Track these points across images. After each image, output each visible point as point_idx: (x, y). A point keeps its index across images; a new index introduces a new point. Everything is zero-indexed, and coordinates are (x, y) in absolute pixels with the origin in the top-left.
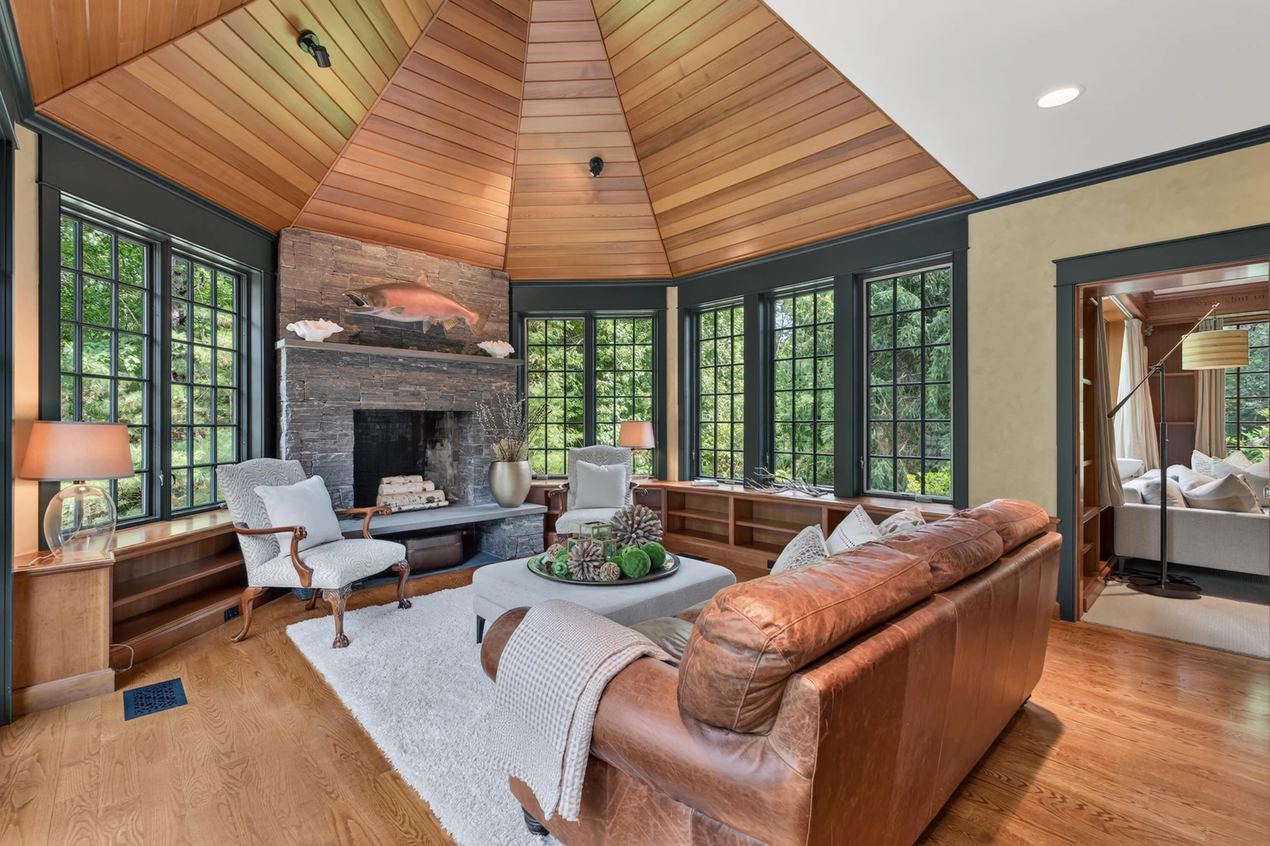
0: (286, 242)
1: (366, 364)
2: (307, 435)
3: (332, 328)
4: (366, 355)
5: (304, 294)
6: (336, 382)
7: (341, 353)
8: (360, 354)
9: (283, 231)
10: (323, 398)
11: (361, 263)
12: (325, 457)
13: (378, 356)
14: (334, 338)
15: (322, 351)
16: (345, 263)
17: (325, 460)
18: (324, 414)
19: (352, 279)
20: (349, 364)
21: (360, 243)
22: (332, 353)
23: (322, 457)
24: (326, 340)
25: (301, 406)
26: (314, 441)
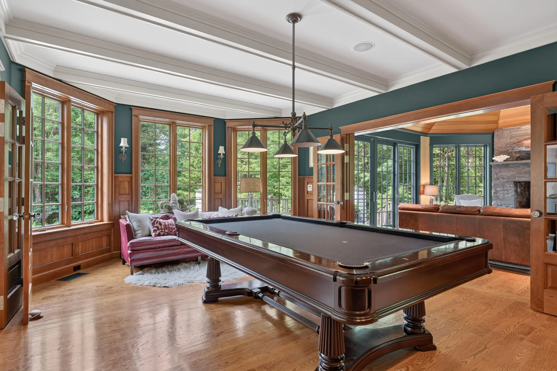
0: (496, 134)
1: (519, 166)
2: (498, 189)
3: (506, 157)
4: (518, 164)
5: (501, 148)
6: (507, 173)
7: (510, 164)
8: (516, 164)
9: (495, 132)
10: (503, 178)
11: (520, 133)
12: (504, 196)
13: (523, 163)
14: (507, 160)
15: (504, 164)
16: (514, 135)
17: (504, 197)
18: (504, 183)
19: (517, 139)
20: (512, 167)
21: (520, 127)
22: (506, 164)
23: (503, 196)
24: (504, 161)
25: (497, 181)
26: (501, 191)
